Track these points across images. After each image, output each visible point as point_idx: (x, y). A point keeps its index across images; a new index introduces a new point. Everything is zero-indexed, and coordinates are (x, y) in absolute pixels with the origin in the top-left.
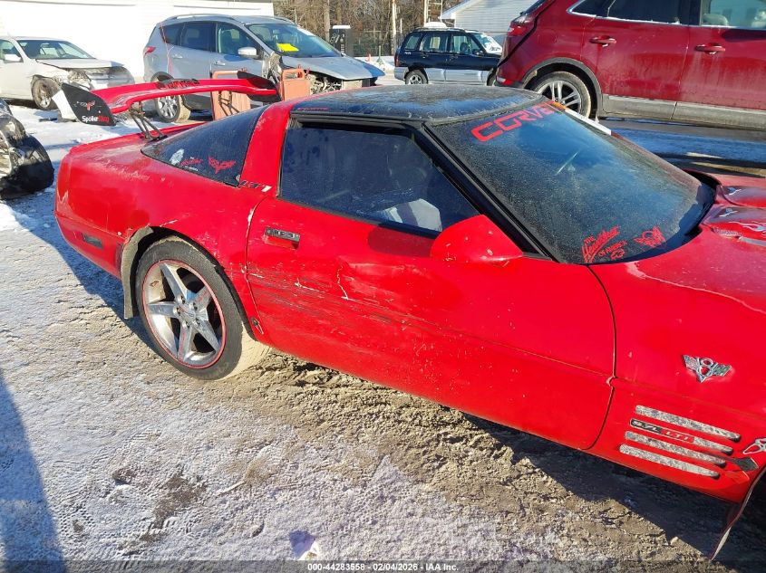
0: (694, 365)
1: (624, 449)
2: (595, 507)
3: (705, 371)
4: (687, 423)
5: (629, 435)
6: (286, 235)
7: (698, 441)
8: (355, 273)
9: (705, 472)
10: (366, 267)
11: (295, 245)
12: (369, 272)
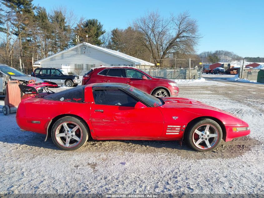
0: (174, 118)
1: (167, 134)
2: (162, 149)
3: (175, 118)
4: (174, 126)
5: (167, 131)
6: (100, 110)
7: (177, 129)
8: (117, 115)
9: (177, 134)
10: (119, 113)
11: (102, 112)
12: (120, 114)
